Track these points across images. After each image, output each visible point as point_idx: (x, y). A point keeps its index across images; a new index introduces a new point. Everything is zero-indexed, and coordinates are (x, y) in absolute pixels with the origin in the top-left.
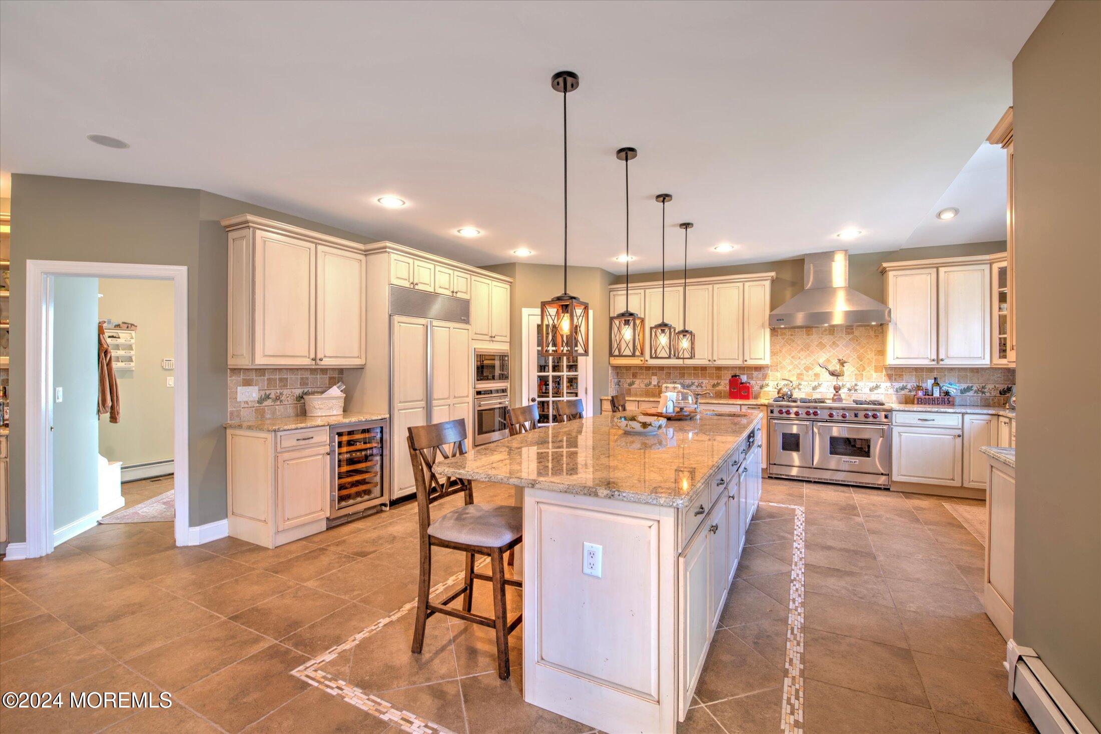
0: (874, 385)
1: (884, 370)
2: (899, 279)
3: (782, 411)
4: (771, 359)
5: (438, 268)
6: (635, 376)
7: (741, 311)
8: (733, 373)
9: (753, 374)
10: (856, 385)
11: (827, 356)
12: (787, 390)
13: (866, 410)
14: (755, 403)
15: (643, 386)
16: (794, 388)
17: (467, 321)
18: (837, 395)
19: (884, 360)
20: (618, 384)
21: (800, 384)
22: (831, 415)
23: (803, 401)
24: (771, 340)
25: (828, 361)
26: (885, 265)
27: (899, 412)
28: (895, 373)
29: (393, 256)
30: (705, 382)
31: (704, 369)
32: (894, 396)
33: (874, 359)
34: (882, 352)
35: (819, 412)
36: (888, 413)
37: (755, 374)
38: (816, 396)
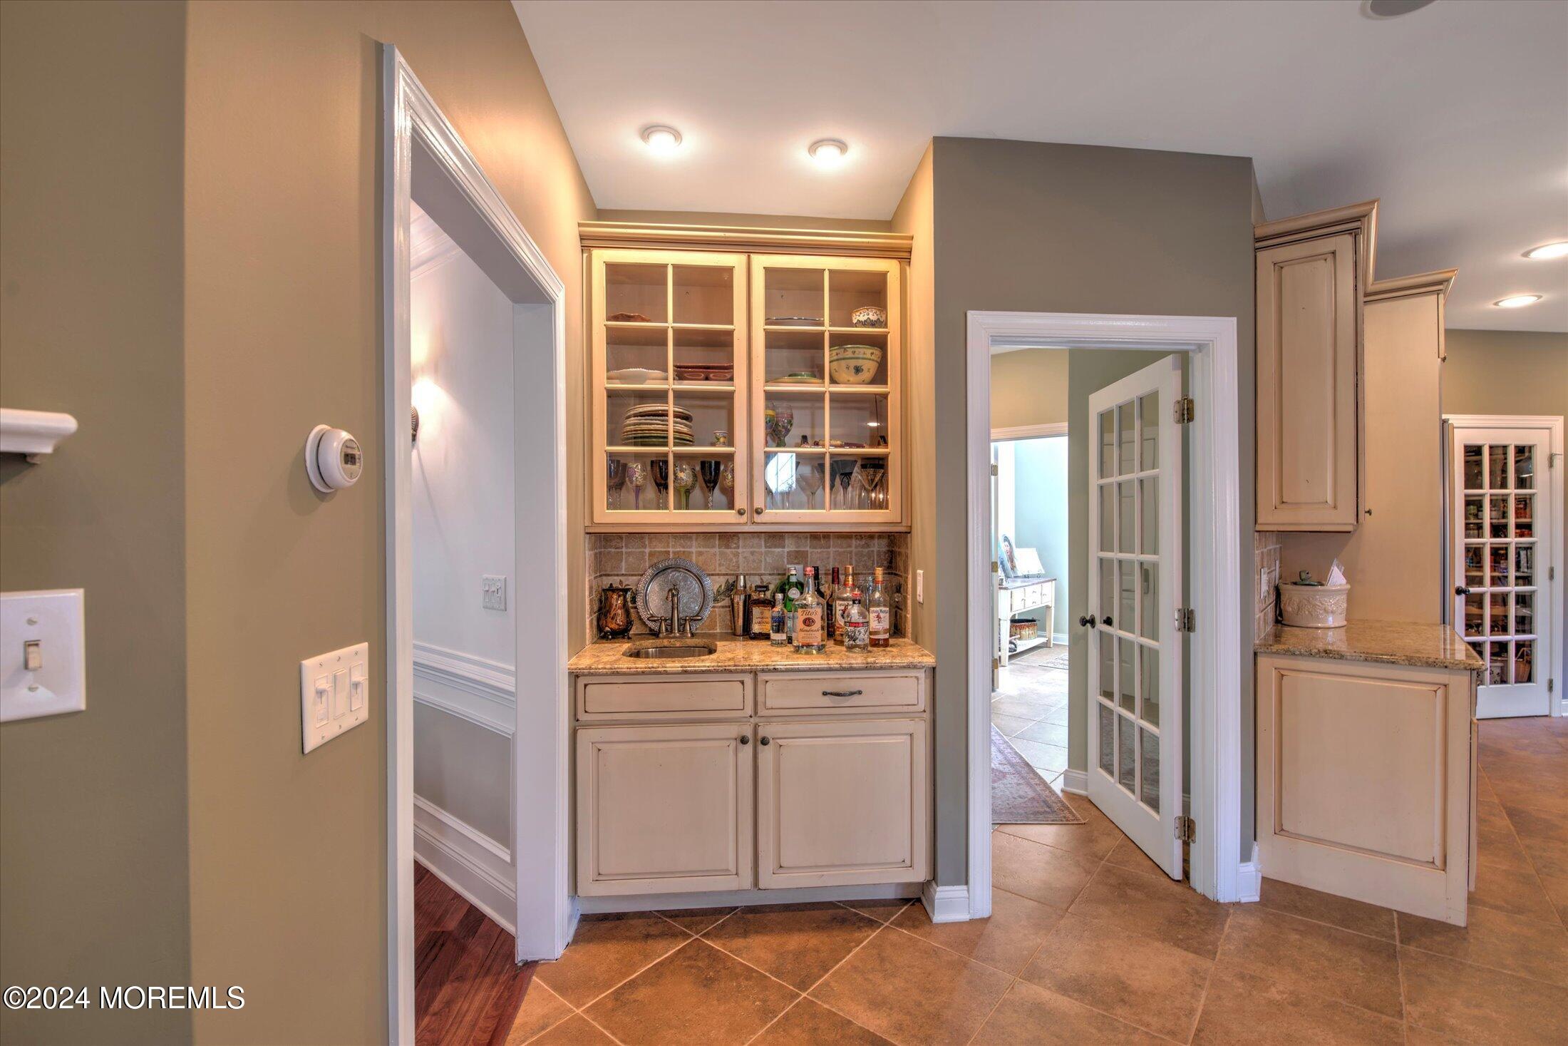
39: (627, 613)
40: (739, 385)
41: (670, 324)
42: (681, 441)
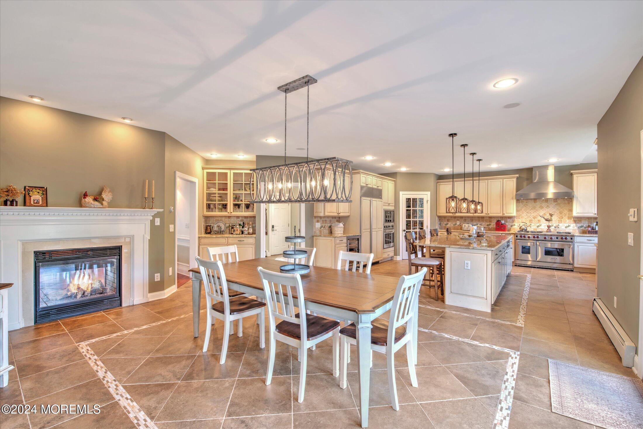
0: (567, 225)
1: (572, 218)
2: (579, 178)
3: (521, 236)
4: (516, 213)
5: (373, 178)
6: (448, 220)
7: (502, 192)
8: (498, 219)
9: (507, 220)
10: (558, 225)
11: (544, 212)
12: (524, 227)
13: (562, 236)
14: (508, 233)
15: (452, 225)
16: (528, 227)
17: (381, 198)
18: (549, 230)
19: (572, 214)
20: (440, 224)
21: (531, 225)
22: (545, 238)
23: (532, 232)
24: (516, 204)
25: (545, 214)
26: (572, 172)
27: (577, 237)
28: (578, 220)
29: (362, 175)
30: (483, 223)
31: (483, 217)
32: (577, 230)
33: (567, 213)
34: (571, 210)
35: (539, 237)
36: (572, 237)
37: (508, 220)
38: (539, 230)
39: (211, 230)
40: (228, 192)
41: (217, 182)
42: (219, 201)
